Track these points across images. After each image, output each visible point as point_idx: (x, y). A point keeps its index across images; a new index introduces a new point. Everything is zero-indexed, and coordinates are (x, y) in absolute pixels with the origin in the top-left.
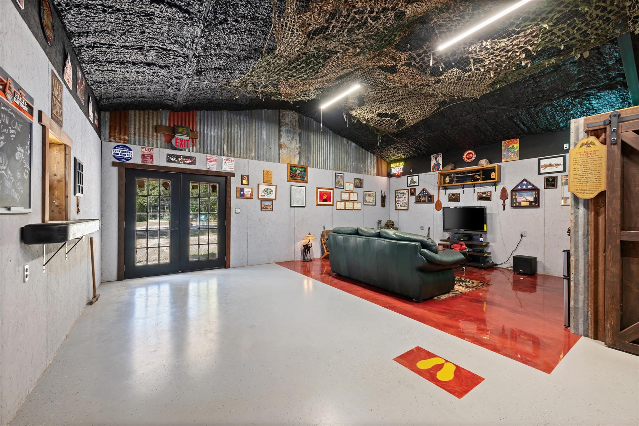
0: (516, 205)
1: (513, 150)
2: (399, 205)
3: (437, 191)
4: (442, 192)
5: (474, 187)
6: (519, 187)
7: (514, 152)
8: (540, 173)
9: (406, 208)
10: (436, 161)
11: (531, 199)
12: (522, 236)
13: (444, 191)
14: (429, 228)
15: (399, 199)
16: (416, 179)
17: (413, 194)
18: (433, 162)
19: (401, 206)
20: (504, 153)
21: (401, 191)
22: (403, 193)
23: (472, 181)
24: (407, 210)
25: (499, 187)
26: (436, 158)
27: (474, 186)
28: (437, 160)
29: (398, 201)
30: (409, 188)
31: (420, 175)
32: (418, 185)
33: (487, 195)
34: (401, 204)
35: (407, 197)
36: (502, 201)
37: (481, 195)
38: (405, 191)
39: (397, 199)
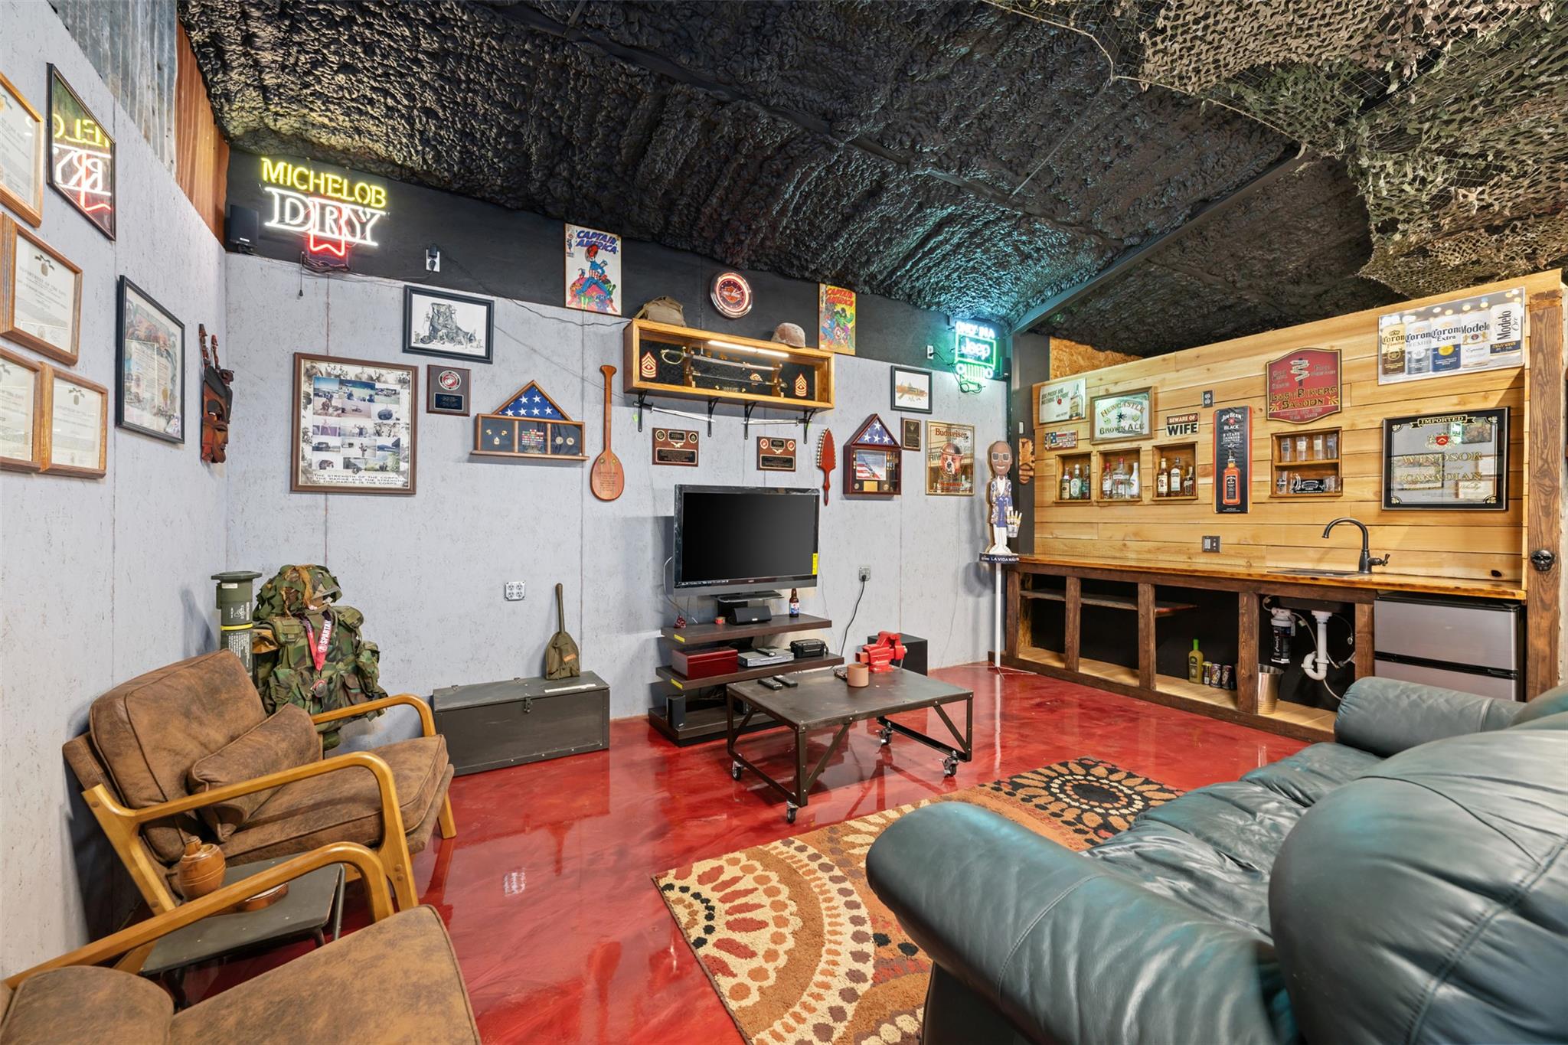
0: (852, 487)
1: (842, 320)
2: (337, 459)
3: (600, 407)
4: (623, 415)
5: (747, 415)
6: (867, 438)
7: (845, 329)
8: (894, 407)
9: (398, 481)
10: (594, 266)
11: (882, 474)
12: (863, 579)
13: (632, 413)
14: (558, 590)
15: (332, 421)
16: (469, 317)
17: (448, 403)
18: (576, 264)
19: (348, 464)
20: (825, 323)
21: (352, 372)
22: (369, 385)
23: (740, 391)
24: (409, 491)
25: (815, 429)
26: (592, 251)
27: (748, 409)
28: (598, 260)
29: (324, 430)
30: (422, 362)
31: (499, 303)
32: (487, 359)
33: (786, 451)
34: (355, 452)
35: (401, 410)
36: (821, 474)
37: (769, 450)
38: (390, 378)
39: (309, 419)
